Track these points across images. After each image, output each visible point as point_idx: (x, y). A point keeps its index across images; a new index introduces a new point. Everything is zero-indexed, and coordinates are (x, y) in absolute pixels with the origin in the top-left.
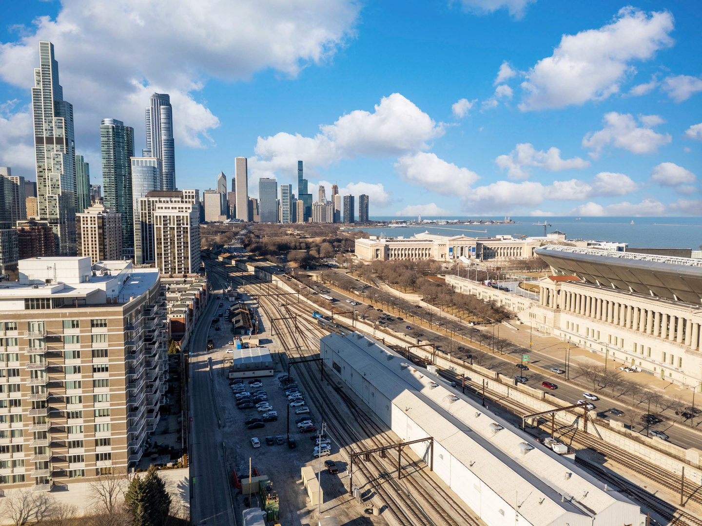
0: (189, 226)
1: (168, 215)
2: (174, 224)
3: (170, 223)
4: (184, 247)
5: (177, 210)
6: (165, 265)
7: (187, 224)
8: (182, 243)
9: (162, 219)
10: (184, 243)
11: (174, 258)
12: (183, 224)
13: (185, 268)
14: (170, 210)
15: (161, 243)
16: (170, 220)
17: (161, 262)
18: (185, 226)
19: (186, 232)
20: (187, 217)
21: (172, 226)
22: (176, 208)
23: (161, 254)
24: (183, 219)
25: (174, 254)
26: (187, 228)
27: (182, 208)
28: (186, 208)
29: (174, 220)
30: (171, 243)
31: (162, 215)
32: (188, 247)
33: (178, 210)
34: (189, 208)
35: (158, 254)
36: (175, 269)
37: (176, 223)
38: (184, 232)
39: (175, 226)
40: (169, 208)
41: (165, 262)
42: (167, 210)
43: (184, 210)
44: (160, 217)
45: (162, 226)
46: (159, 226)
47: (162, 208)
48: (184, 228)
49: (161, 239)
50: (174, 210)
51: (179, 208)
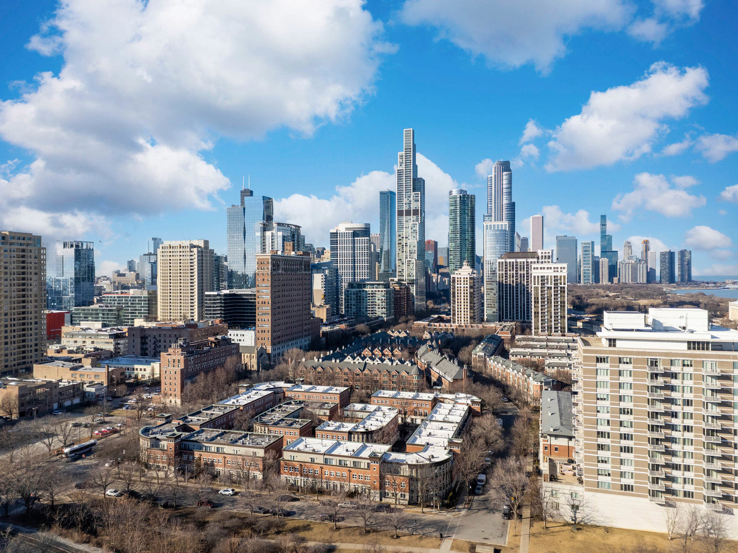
0: (566, 286)
1: (546, 275)
2: (551, 284)
3: (547, 283)
4: (561, 306)
6: (542, 324)
7: (564, 284)
8: (559, 303)
9: (540, 279)
10: (561, 302)
11: (551, 317)
12: (561, 284)
13: (561, 328)
14: (546, 270)
15: (538, 302)
16: (547, 279)
17: (538, 321)
18: (563, 286)
19: (563, 290)
20: (564, 276)
21: (549, 286)
22: (551, 268)
23: (538, 313)
24: (560, 279)
25: (551, 313)
26: (564, 288)
27: (557, 268)
28: (561, 268)
29: (551, 279)
30: (548, 302)
31: (540, 275)
32: (564, 306)
33: (553, 270)
34: (564, 268)
35: (535, 313)
36: (551, 328)
37: (553, 282)
38: (561, 291)
39: (553, 286)
40: (544, 268)
41: (542, 320)
42: (542, 271)
43: (559, 270)
44: (538, 277)
45: (540, 286)
46: (536, 285)
47: (537, 268)
48: (561, 288)
49: (538, 298)
50: (549, 271)
51: (554, 268)
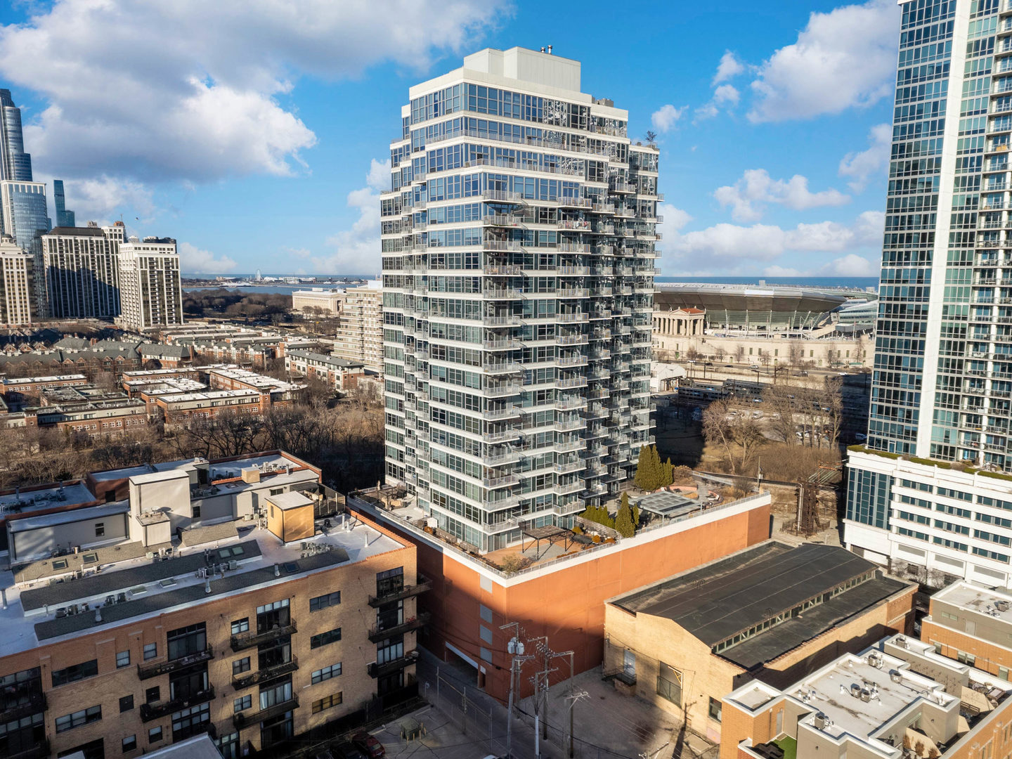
0: (179, 270)
1: (155, 257)
2: (162, 268)
3: (157, 266)
4: (175, 293)
5: (158, 251)
6: (153, 315)
7: (177, 268)
8: (172, 289)
9: (148, 261)
10: (174, 288)
11: (164, 306)
12: (173, 267)
13: (176, 318)
14: (150, 251)
15: (147, 289)
16: (157, 262)
17: (149, 312)
18: (175, 269)
19: (176, 275)
20: (176, 259)
21: (160, 269)
22: (156, 249)
23: (148, 302)
24: (172, 262)
25: (164, 302)
26: (177, 272)
27: (164, 249)
28: (168, 249)
29: (161, 262)
30: (159, 289)
31: (148, 257)
32: (178, 293)
34: (172, 249)
35: (144, 302)
36: (166, 319)
37: (164, 266)
38: (174, 276)
39: (164, 270)
40: (148, 249)
41: (153, 310)
42: (146, 251)
43: (166, 251)
44: (145, 258)
45: (148, 270)
46: (144, 269)
47: (140, 249)
48: (173, 272)
49: (147, 285)
50: (154, 252)
51: (160, 249)
